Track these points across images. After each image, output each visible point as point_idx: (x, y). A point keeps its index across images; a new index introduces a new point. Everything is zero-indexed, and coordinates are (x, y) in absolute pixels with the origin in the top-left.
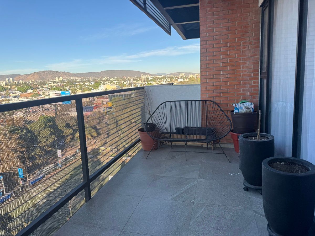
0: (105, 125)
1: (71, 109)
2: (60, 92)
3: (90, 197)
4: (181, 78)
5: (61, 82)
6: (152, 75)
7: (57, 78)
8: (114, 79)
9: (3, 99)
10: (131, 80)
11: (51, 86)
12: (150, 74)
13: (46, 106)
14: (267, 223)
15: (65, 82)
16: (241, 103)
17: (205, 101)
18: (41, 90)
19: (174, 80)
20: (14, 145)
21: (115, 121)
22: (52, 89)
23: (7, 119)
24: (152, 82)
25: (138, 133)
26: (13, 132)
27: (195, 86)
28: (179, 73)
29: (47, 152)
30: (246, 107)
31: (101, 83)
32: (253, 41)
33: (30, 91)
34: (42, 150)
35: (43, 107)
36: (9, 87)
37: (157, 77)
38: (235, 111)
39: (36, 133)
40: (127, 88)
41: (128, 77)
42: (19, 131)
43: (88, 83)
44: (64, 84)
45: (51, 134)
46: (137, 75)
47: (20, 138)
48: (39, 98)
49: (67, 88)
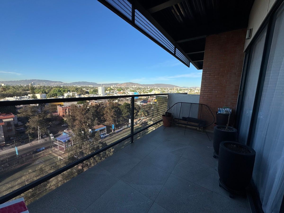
0: (152, 111)
1: (138, 101)
2: (134, 93)
3: (133, 142)
4: (197, 90)
5: (135, 88)
6: (180, 87)
7: (134, 86)
8: (160, 88)
9: (111, 93)
10: (168, 89)
11: (130, 90)
12: (179, 87)
13: (127, 98)
14: (219, 178)
15: (137, 88)
16: (223, 108)
17: (202, 104)
18: (126, 91)
19: (192, 91)
20: (112, 114)
21: (157, 109)
22: (131, 91)
23: (111, 102)
24: (179, 91)
25: (162, 117)
26: (113, 108)
27: (196, 96)
28: (196, 87)
29: (125, 119)
30: (226, 111)
31: (153, 90)
32: (237, 73)
33: (122, 91)
34: (123, 118)
35: (126, 99)
36: (114, 89)
37: (183, 88)
38: (218, 112)
39: (122, 110)
40: (165, 93)
41: (167, 88)
42: (115, 108)
43: (147, 89)
44: (136, 89)
45: (128, 111)
46: (172, 87)
47: (115, 111)
48: (125, 95)
49: (137, 91)
